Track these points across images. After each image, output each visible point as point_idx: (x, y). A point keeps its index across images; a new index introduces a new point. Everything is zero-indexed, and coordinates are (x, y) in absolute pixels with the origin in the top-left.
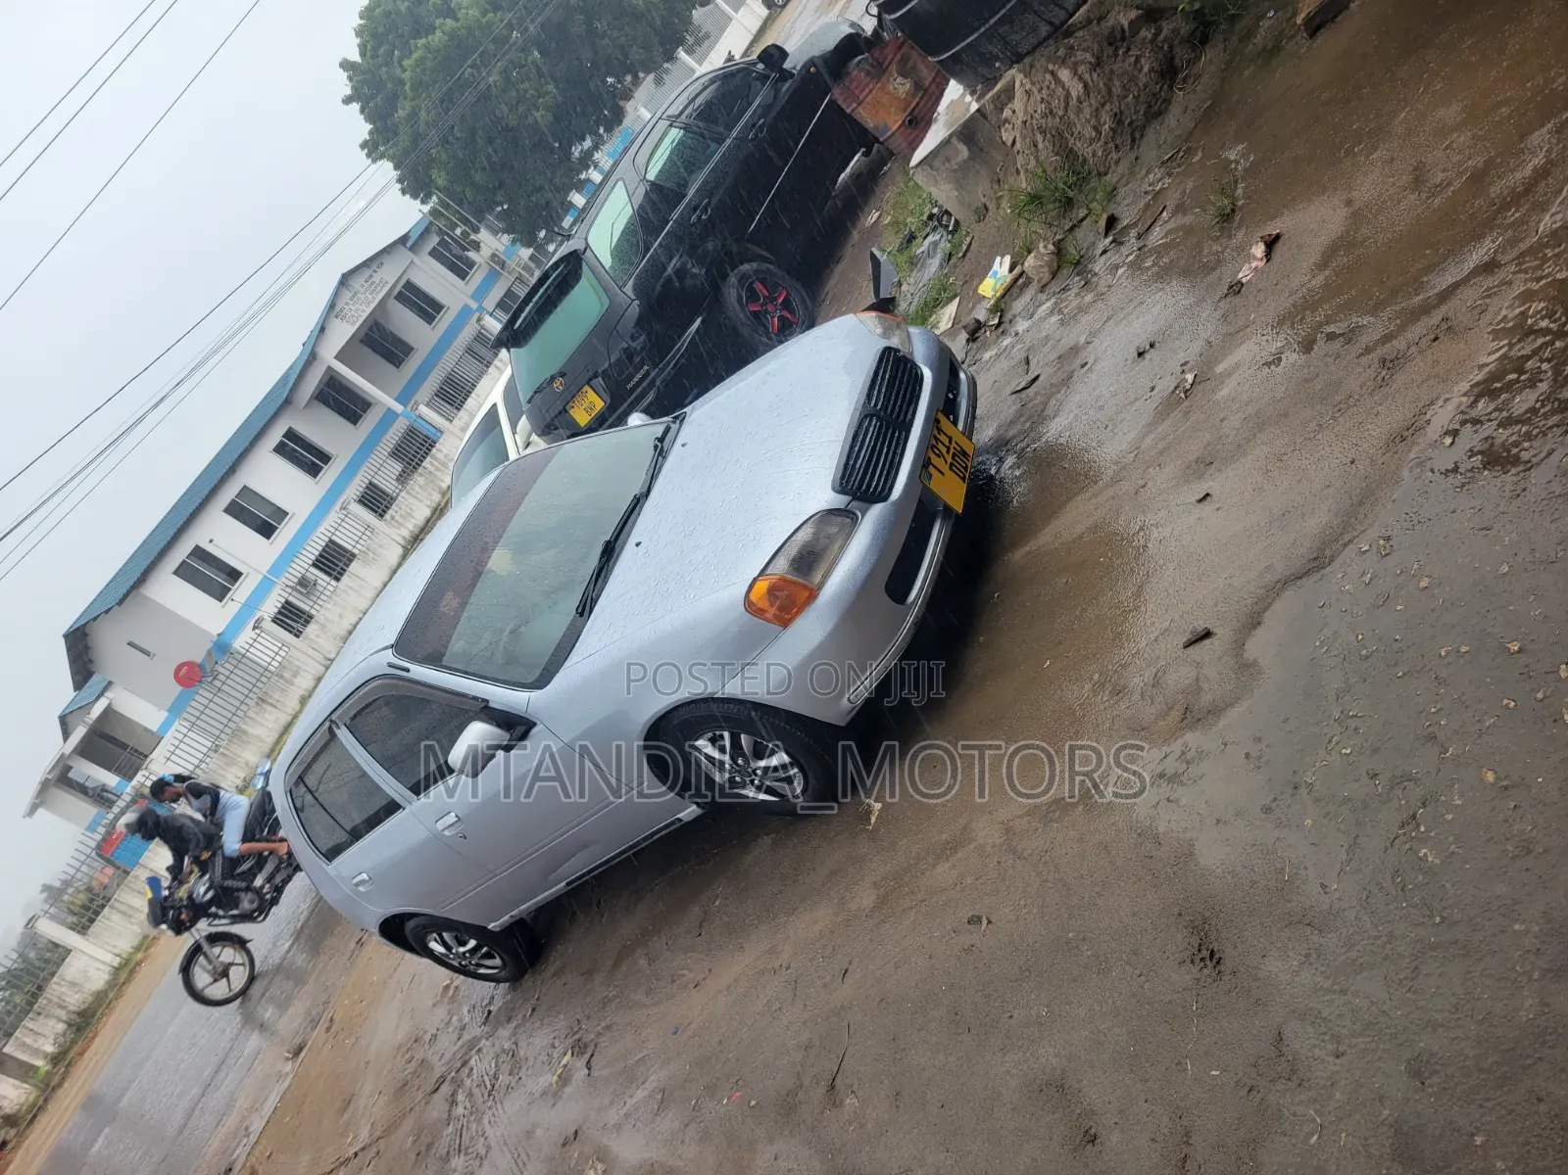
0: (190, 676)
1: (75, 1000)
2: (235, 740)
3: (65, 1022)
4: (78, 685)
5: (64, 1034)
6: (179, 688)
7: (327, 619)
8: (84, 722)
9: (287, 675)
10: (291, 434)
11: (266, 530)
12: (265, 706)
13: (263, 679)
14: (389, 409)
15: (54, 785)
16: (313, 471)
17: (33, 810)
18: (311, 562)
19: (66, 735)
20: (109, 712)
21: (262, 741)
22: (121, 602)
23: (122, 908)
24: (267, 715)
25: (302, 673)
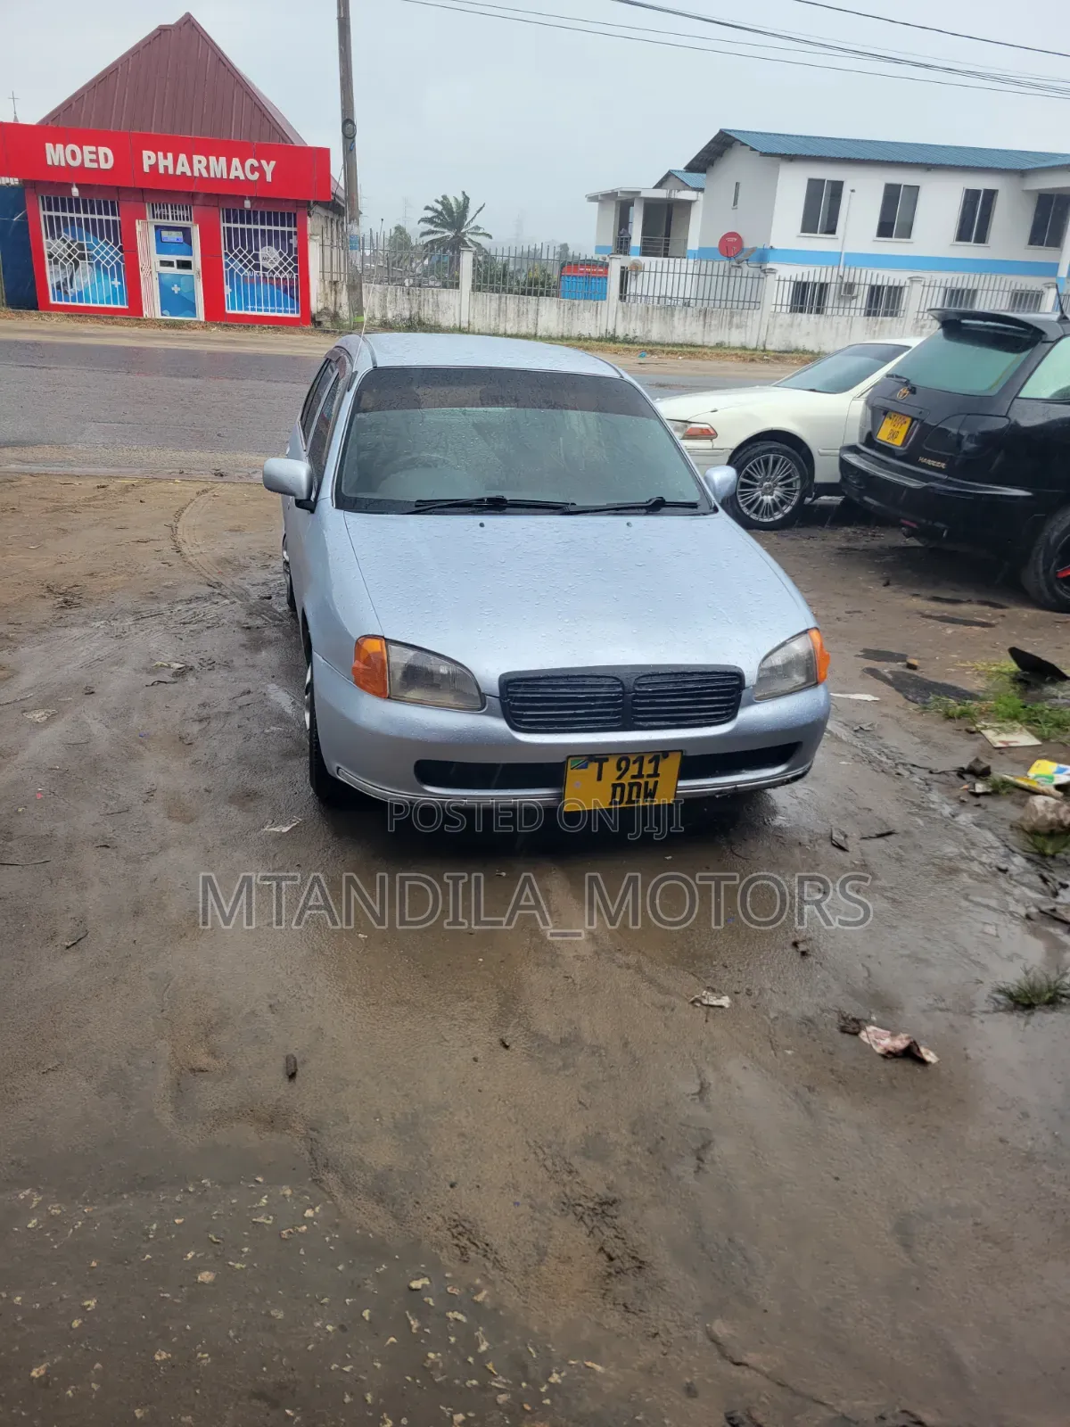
0: (731, 247)
1: (427, 313)
2: (663, 310)
3: (411, 315)
4: (691, 168)
5: (403, 320)
6: (716, 245)
7: (799, 325)
8: (671, 192)
9: (736, 320)
10: (991, 195)
11: (885, 230)
12: (701, 318)
13: (723, 303)
14: (1058, 265)
15: (617, 202)
16: (963, 235)
17: (593, 199)
18: (874, 283)
19: (659, 185)
20: (688, 204)
21: (672, 332)
22: (764, 154)
23: (503, 305)
24: (694, 324)
25: (743, 330)
